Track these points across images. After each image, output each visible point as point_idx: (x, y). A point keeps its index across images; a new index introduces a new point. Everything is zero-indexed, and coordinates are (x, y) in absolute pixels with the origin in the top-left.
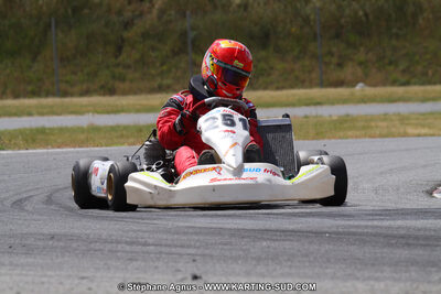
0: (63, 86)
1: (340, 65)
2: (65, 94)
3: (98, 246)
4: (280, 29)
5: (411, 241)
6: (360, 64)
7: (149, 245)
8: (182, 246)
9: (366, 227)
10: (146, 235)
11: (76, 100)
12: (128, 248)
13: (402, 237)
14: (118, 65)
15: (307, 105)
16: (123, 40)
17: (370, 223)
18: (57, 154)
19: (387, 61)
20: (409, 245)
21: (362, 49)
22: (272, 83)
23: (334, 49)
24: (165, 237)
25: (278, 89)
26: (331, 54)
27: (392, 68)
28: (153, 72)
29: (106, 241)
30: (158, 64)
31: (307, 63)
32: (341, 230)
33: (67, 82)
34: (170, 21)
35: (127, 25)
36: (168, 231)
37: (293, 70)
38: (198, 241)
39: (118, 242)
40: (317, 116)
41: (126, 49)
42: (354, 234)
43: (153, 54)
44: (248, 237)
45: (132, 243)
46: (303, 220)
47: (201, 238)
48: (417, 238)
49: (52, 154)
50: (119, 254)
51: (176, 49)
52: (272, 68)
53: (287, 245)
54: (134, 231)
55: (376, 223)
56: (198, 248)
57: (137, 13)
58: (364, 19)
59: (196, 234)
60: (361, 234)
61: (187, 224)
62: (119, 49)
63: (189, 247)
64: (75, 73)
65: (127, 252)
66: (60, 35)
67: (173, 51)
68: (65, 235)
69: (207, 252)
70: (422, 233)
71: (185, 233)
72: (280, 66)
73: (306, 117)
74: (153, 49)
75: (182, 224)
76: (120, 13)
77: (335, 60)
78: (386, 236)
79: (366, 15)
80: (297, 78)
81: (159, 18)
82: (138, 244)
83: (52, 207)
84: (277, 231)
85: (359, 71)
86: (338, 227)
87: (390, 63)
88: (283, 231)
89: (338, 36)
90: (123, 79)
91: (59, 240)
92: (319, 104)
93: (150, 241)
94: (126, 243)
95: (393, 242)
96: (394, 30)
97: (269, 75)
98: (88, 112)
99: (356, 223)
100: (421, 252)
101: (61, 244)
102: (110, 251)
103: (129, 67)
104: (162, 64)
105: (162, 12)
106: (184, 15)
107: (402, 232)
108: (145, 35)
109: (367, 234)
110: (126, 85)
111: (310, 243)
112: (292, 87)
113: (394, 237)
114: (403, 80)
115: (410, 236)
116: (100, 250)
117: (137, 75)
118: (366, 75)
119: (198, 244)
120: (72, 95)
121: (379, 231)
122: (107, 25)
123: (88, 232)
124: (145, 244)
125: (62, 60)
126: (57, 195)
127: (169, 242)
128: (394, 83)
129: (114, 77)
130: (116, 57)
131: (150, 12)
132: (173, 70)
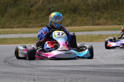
0: (11, 25)
1: (99, 19)
2: (12, 28)
3: (19, 76)
4: (80, 7)
5: (118, 74)
6: (105, 18)
7: (35, 75)
8: (46, 76)
9: (104, 70)
10: (35, 72)
11: (15, 29)
12: (29, 76)
13: (115, 73)
14: (29, 19)
15: (88, 31)
16: (30, 11)
17: (105, 69)
18: (8, 46)
19: (113, 17)
20: (117, 76)
21: (106, 14)
22: (77, 24)
23: (97, 14)
24: (41, 73)
25: (79, 26)
26: (96, 15)
27: (115, 20)
28: (40, 21)
29: (22, 74)
30: (41, 18)
31: (88, 18)
32: (96, 71)
33: (13, 24)
34: (46, 5)
35: (32, 6)
36: (42, 71)
37: (84, 20)
38: (51, 74)
39: (26, 74)
40: (91, 35)
41: (31, 14)
42: (100, 72)
43: (40, 15)
44: (67, 73)
45: (30, 75)
46: (84, 67)
47: (52, 73)
48: (120, 73)
49: (7, 46)
50: (26, 78)
51: (47, 14)
52: (77, 20)
53: (79, 75)
54: (31, 71)
55: (107, 68)
56: (51, 76)
57: (35, 2)
58: (106, 4)
59: (50, 72)
60: (102, 72)
61: (48, 69)
62: (29, 14)
63: (48, 76)
64: (15, 21)
65: (28, 78)
66: (11, 9)
67: (46, 14)
68: (9, 72)
69: (53, 78)
70: (121, 72)
71: (47, 72)
72: (80, 19)
73: (88, 35)
74: (40, 13)
75: (46, 69)
76: (29, 2)
77: (97, 17)
78: (110, 73)
79: (107, 3)
80: (85, 23)
81: (42, 4)
82: (32, 75)
83: (6, 63)
84: (76, 71)
85: (105, 20)
86: (95, 69)
87: (115, 18)
88: (78, 71)
89: (98, 10)
90: (30, 23)
91: (7, 74)
92: (92, 31)
93: (36, 74)
94: (28, 75)
95: (112, 74)
96: (116, 8)
97: (76, 22)
98: (19, 33)
99: (101, 68)
100: (121, 78)
101: (8, 75)
102: (23, 77)
103: (32, 19)
104: (43, 19)
105: (43, 2)
106: (50, 3)
107: (115, 72)
108: (38, 9)
109: (104, 72)
110: (31, 25)
111: (86, 75)
112: (83, 25)
113: (112, 73)
114: (119, 23)
115: (117, 73)
116: (20, 77)
117: (35, 22)
118: (107, 22)
119: (51, 75)
120: (14, 28)
121: (108, 71)
122: (25, 6)
123: (17, 71)
124: (34, 75)
125: (11, 17)
126: (8, 59)
127: (42, 74)
128: (116, 24)
129: (27, 23)
130: (28, 16)
131: (39, 2)
132: (46, 20)
